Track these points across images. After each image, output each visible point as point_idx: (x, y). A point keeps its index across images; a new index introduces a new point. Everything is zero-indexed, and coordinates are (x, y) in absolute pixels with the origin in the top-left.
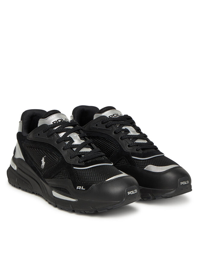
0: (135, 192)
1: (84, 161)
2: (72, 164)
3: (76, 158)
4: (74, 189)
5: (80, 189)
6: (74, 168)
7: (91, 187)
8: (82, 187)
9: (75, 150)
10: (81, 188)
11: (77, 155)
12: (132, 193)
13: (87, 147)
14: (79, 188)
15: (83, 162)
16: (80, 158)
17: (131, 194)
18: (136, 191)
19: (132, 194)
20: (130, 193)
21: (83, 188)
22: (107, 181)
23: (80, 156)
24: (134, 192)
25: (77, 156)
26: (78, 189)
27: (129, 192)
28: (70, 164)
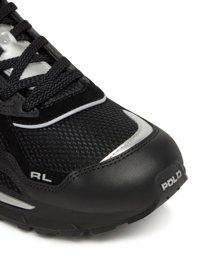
0: (178, 177)
1: (36, 106)
2: (8, 116)
3: (15, 98)
4: (25, 178)
5: (39, 178)
6: (15, 125)
7: (66, 178)
8: (44, 175)
9: (9, 75)
10: (41, 177)
11: (18, 91)
12: (171, 182)
13: (37, 61)
14: (35, 176)
15: (35, 109)
16: (25, 96)
17: (170, 185)
18: (179, 174)
19: (172, 184)
20: (166, 186)
21: (46, 178)
22: (105, 162)
23: (24, 91)
24: (176, 178)
25: (18, 94)
26: (35, 179)
27: (165, 183)
28: (5, 116)
